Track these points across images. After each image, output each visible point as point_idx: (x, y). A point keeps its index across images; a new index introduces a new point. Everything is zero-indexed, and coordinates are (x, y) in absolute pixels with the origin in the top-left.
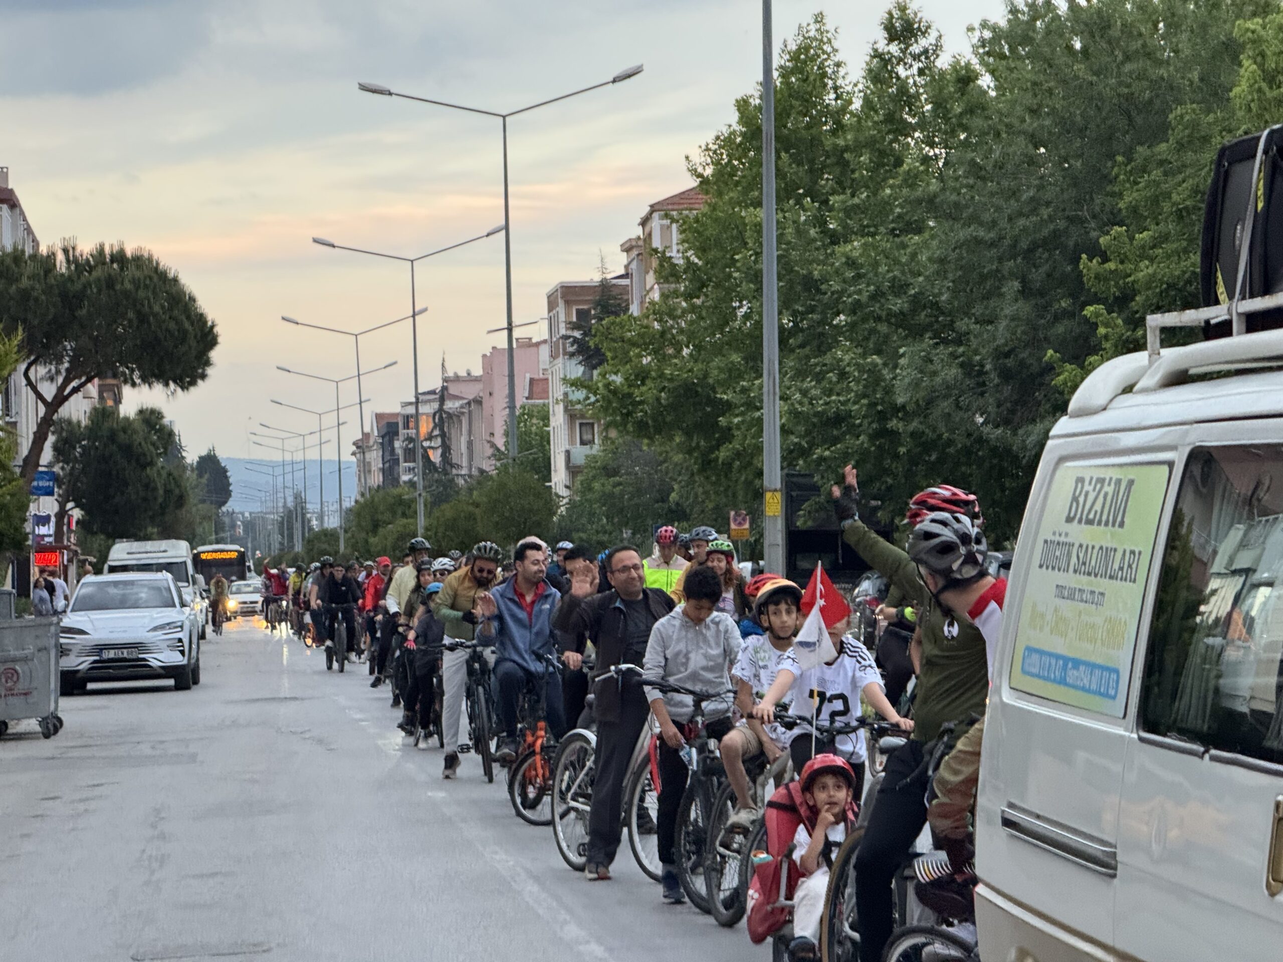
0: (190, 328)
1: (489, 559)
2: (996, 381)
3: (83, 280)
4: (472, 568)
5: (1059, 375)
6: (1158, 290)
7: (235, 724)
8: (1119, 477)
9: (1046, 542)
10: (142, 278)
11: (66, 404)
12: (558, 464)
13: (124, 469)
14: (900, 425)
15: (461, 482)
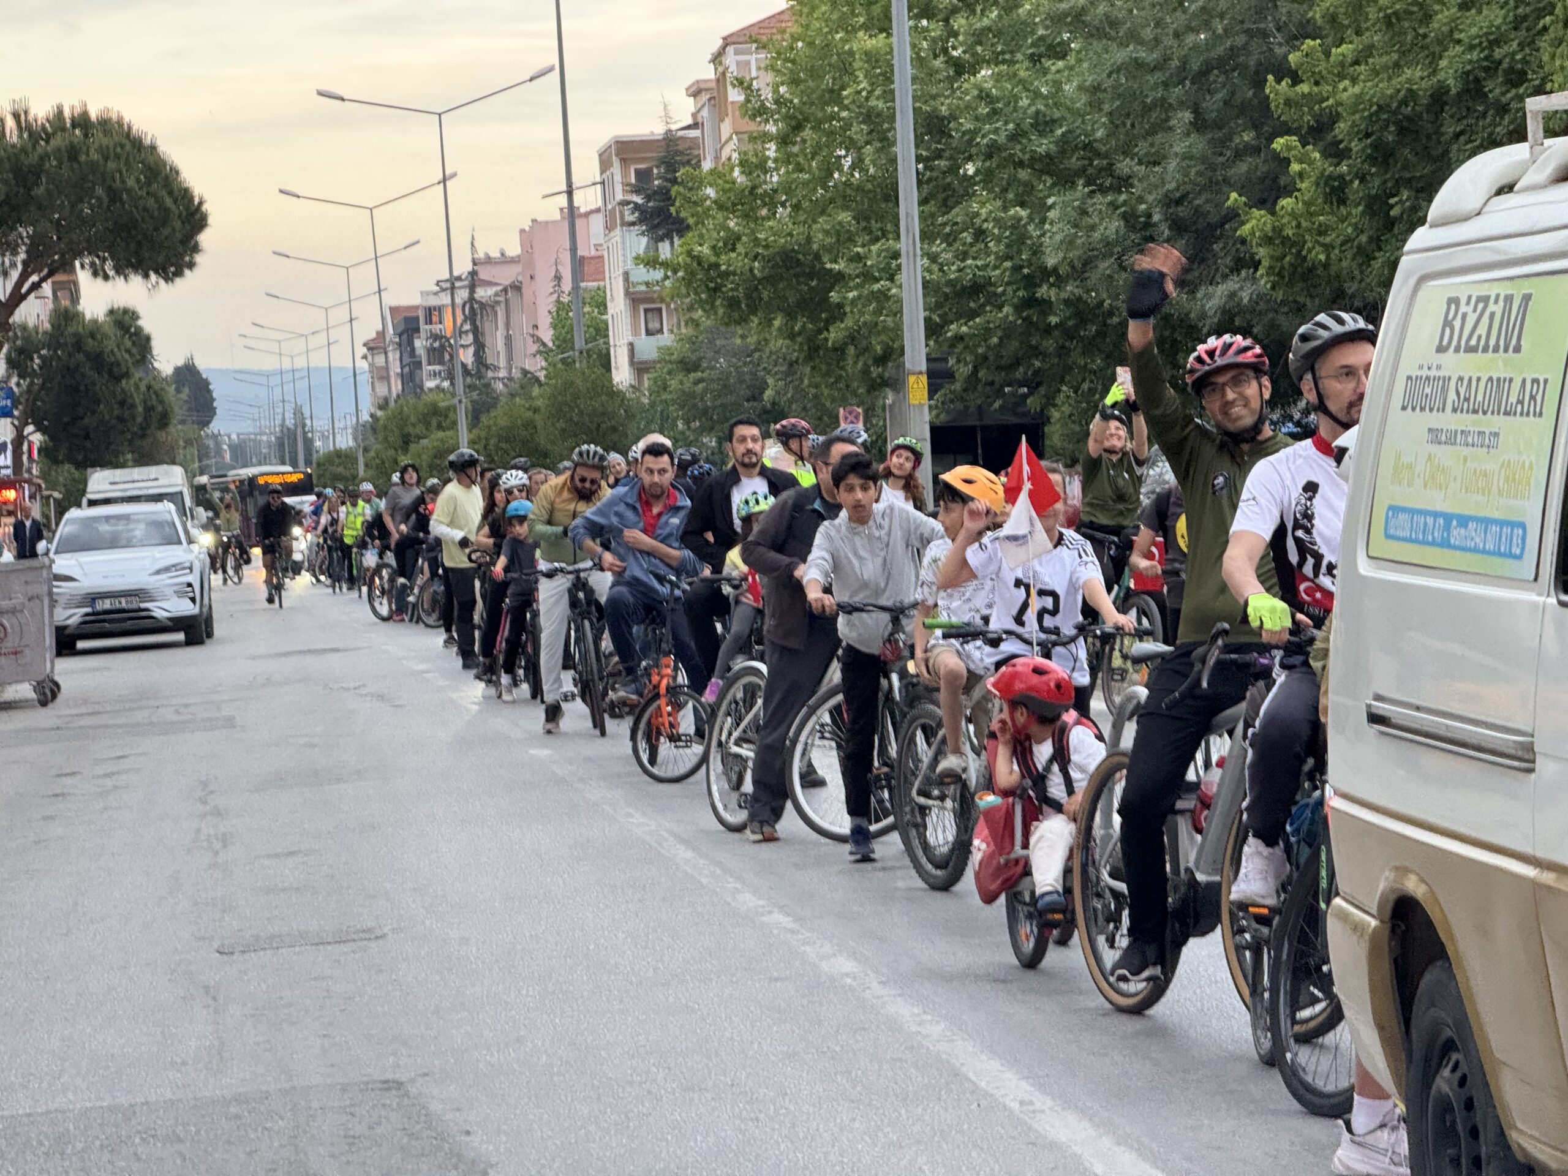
0: (173, 207)
1: (594, 467)
2: (1167, 232)
3: (39, 150)
4: (572, 477)
5: (1243, 223)
6: (1366, 114)
7: (269, 682)
8: (1509, 292)
9: (1409, 378)
10: (111, 146)
11: (23, 305)
12: (620, 360)
13: (94, 384)
14: (1053, 292)
15: (500, 386)
